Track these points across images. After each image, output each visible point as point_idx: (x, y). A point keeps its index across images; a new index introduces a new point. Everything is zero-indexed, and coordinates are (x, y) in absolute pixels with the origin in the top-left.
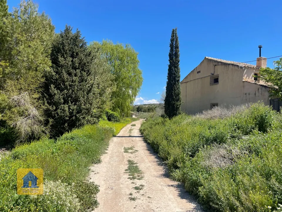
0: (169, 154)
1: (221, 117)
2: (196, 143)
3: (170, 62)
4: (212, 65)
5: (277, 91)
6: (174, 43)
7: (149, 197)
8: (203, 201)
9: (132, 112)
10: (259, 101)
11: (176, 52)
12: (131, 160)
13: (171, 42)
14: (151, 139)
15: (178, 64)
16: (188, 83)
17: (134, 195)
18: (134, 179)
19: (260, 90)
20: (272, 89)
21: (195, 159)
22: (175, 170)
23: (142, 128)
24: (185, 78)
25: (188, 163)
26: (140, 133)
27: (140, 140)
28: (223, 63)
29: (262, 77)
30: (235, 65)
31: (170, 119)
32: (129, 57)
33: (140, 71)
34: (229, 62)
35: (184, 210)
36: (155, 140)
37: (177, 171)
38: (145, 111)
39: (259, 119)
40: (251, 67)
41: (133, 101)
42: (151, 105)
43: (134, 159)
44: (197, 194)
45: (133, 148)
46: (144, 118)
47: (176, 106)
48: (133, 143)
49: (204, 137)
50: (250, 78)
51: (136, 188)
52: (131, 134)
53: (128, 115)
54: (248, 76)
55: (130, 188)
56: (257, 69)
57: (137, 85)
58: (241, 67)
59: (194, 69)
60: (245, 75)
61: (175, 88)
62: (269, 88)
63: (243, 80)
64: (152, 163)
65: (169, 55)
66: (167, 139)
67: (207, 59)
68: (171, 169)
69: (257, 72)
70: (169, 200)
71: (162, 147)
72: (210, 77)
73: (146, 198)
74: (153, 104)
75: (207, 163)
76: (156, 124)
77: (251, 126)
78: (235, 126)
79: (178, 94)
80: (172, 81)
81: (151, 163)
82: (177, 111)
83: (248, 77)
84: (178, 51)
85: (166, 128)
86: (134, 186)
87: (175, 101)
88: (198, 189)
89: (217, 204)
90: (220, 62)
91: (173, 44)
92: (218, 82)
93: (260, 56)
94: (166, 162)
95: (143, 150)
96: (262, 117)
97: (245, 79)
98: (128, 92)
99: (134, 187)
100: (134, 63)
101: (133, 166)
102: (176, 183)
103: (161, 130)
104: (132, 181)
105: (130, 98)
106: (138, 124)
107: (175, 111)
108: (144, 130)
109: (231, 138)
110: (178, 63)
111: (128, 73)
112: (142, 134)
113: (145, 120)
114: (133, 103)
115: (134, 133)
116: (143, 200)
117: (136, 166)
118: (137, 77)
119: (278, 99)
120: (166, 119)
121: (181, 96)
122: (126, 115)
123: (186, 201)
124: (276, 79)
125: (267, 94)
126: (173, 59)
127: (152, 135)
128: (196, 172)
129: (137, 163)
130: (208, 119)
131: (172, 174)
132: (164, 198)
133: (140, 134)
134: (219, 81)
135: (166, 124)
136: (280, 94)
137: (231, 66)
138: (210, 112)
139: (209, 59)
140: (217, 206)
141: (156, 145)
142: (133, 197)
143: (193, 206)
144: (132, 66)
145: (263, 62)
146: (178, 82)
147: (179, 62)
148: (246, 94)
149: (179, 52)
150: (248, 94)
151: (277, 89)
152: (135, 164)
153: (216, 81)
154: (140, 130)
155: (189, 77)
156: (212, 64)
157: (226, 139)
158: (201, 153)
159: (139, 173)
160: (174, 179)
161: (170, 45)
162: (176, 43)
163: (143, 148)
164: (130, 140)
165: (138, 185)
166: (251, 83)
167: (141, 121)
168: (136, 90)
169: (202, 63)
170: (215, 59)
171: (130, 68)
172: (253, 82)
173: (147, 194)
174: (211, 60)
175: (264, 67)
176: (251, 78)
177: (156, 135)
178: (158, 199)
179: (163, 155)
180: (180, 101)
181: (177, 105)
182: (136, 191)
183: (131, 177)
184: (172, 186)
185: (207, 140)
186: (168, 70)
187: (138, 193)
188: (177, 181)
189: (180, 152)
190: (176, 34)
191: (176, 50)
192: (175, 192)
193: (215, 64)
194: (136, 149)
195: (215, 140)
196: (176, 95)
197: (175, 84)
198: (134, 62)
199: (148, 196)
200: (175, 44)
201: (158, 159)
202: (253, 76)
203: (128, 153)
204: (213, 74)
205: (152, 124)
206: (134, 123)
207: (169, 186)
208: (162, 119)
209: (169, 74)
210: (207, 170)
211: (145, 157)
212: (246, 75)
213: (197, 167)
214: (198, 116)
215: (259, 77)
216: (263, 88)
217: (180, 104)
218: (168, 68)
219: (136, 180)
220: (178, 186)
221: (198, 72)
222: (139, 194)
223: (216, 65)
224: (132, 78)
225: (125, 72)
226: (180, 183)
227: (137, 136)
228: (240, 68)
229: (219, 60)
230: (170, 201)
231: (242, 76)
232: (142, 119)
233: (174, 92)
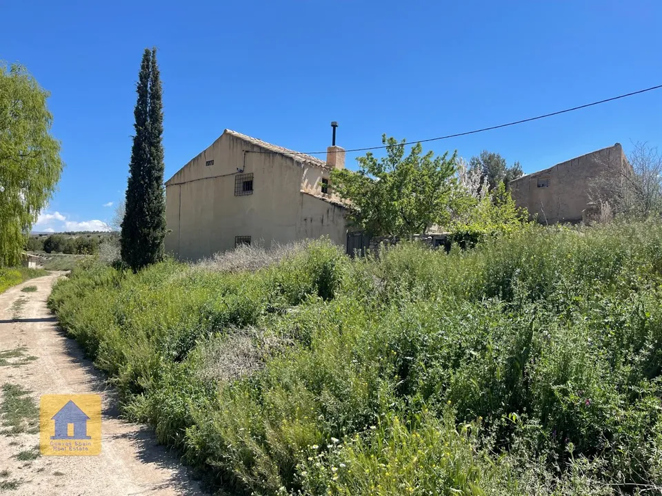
0: (122, 358)
1: (251, 268)
2: (190, 329)
3: (138, 131)
4: (238, 150)
5: (359, 217)
6: (149, 86)
7: (57, 474)
8: (195, 457)
9: (28, 254)
10: (323, 236)
11: (153, 108)
12: (12, 383)
13: (141, 80)
14: (78, 325)
15: (158, 137)
16: (186, 185)
17: (14, 475)
18: (19, 432)
19: (331, 213)
20: (351, 212)
21: (182, 365)
22: (135, 396)
23: (57, 297)
24: (177, 173)
25: (167, 377)
26: (49, 310)
27: (46, 330)
28: (264, 148)
29: (335, 187)
30: (287, 157)
31: (135, 273)
32: (20, 102)
33: (53, 143)
34: (276, 148)
35: (147, 488)
36: (87, 327)
37: (141, 397)
38: (68, 251)
39: (320, 272)
40: (316, 165)
41: (29, 223)
42: (88, 234)
43: (23, 380)
44: (183, 444)
45: (21, 351)
46: (64, 268)
47: (153, 241)
48: (23, 337)
49: (210, 313)
50: (315, 186)
51: (23, 456)
52: (19, 315)
53: (15, 260)
54: (311, 182)
55: (5, 458)
56: (326, 169)
57: (43, 180)
58: (298, 163)
59: (200, 155)
60: (305, 179)
61: (151, 195)
62: (347, 209)
63: (302, 191)
64: (76, 386)
65: (135, 113)
66: (120, 322)
67: (230, 134)
68: (124, 397)
69: (327, 177)
70: (113, 471)
71: (107, 344)
72: (233, 178)
73: (50, 477)
74: (94, 233)
75: (210, 372)
76: (96, 284)
77: (306, 287)
78: (278, 288)
79: (158, 212)
80: (143, 179)
81: (73, 386)
82: (153, 253)
83: (310, 185)
84: (158, 106)
85: (123, 294)
86: (16, 450)
87: (149, 228)
88: (184, 433)
89: (221, 459)
90: (257, 146)
91: (146, 86)
92: (251, 189)
93: (334, 144)
94: (113, 380)
95: (51, 354)
96: (325, 268)
97: (305, 187)
98: (15, 197)
99: (16, 453)
100: (36, 119)
101: (18, 401)
102: (136, 428)
103: (106, 299)
104: (11, 439)
105: (21, 214)
106: (44, 286)
107: (148, 251)
108: (61, 301)
109: (267, 312)
110: (159, 134)
111: (16, 144)
112: (53, 311)
113: (67, 275)
114: (31, 228)
115: (29, 309)
116: (39, 484)
117: (28, 400)
118: (44, 157)
119: (360, 232)
120: (125, 273)
121: (164, 216)
122: (7, 261)
123: (155, 466)
124: (359, 194)
125: (342, 222)
126: (146, 123)
127: (82, 315)
128: (183, 396)
129: (32, 392)
130: (225, 273)
131: (125, 408)
132: (100, 469)
133: (49, 314)
134: (253, 188)
135: (125, 284)
136: (365, 223)
137: (278, 157)
138: (230, 256)
139: (233, 136)
140: (221, 464)
141: (90, 339)
142: (9, 480)
143: (171, 474)
144: (30, 125)
145: (338, 156)
146: (157, 182)
147: (160, 132)
148: (305, 220)
149: (160, 108)
150: (309, 220)
151: (359, 213)
152: (24, 393)
153: (248, 186)
154: (50, 303)
155: (186, 171)
156: (239, 146)
157: (257, 316)
158: (200, 351)
159: (35, 417)
160: (132, 420)
161: (138, 88)
162: (153, 86)
163: (52, 349)
164: (15, 331)
165: (27, 448)
166: (316, 198)
167: (56, 276)
168: (39, 191)
169: (217, 141)
170: (247, 138)
171: (21, 129)
172: (320, 197)
173: (53, 466)
174: (238, 139)
175: (339, 167)
176: (317, 188)
177: (91, 312)
178: (83, 474)
179: (106, 363)
180: (163, 229)
181: (154, 238)
182: (20, 463)
183: (10, 428)
184: (124, 436)
185: (217, 321)
186: (131, 149)
187: (26, 470)
188: (140, 422)
189: (151, 353)
190: (154, 63)
191: (154, 103)
192: (131, 449)
193: (246, 148)
194: (31, 353)
195: (233, 320)
196: (152, 212)
197: (150, 185)
198: (35, 114)
199: (56, 470)
200: (150, 88)
201: (94, 375)
202: (319, 184)
203: (5, 367)
204: (241, 171)
205: (85, 285)
206: (30, 283)
207: (117, 437)
208: (115, 272)
209: (133, 159)
210: (208, 387)
211: (58, 372)
212: (306, 181)
213: (186, 383)
214: (203, 265)
215: (330, 186)
216: (336, 209)
217: (163, 237)
218: (133, 145)
219: (23, 435)
220: (140, 435)
221: (209, 163)
222: (31, 469)
223: (247, 152)
224: (27, 158)
225: (7, 142)
226: (145, 426)
227: (39, 317)
228: (295, 165)
229: (255, 141)
230: (114, 473)
231: (300, 182)
232: (60, 273)
233: (149, 204)
